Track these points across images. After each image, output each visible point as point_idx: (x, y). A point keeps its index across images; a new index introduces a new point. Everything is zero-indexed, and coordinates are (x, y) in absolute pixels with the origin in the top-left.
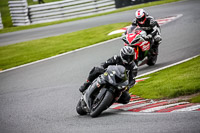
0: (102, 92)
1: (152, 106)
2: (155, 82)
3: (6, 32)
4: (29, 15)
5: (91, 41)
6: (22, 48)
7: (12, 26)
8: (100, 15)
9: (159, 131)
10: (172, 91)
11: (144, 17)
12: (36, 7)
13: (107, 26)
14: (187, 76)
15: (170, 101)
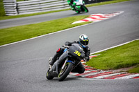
2: (104, 58)
4: (17, 9)
5: (60, 28)
6: (12, 31)
7: (4, 15)
8: (67, 10)
10: (116, 65)
12: (22, 3)
13: (71, 18)
14: (126, 54)
15: (114, 71)
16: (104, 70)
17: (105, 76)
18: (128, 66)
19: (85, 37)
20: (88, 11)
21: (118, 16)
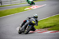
4: (1, 3)
5: (19, 11)
9: (39, 38)
10: (43, 27)
13: (24, 7)
14: (47, 22)
15: (42, 30)
16: (38, 29)
17: (38, 32)
18: (48, 27)
19: (36, 15)
20: (34, 4)
21: (44, 6)
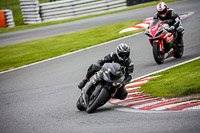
0: (97, 88)
1: (163, 104)
2: (166, 80)
3: (17, 30)
4: (40, 14)
5: (102, 39)
6: (33, 47)
7: (23, 24)
8: (112, 13)
9: (170, 129)
10: (184, 89)
11: (165, 10)
12: (46, 5)
13: (118, 24)
14: (198, 74)
16: (166, 98)
21: (186, 19)
